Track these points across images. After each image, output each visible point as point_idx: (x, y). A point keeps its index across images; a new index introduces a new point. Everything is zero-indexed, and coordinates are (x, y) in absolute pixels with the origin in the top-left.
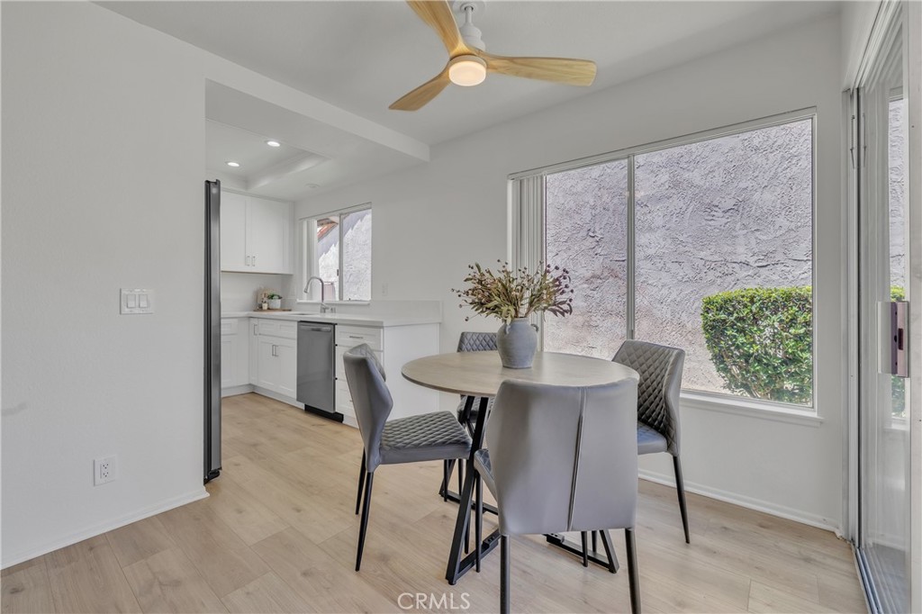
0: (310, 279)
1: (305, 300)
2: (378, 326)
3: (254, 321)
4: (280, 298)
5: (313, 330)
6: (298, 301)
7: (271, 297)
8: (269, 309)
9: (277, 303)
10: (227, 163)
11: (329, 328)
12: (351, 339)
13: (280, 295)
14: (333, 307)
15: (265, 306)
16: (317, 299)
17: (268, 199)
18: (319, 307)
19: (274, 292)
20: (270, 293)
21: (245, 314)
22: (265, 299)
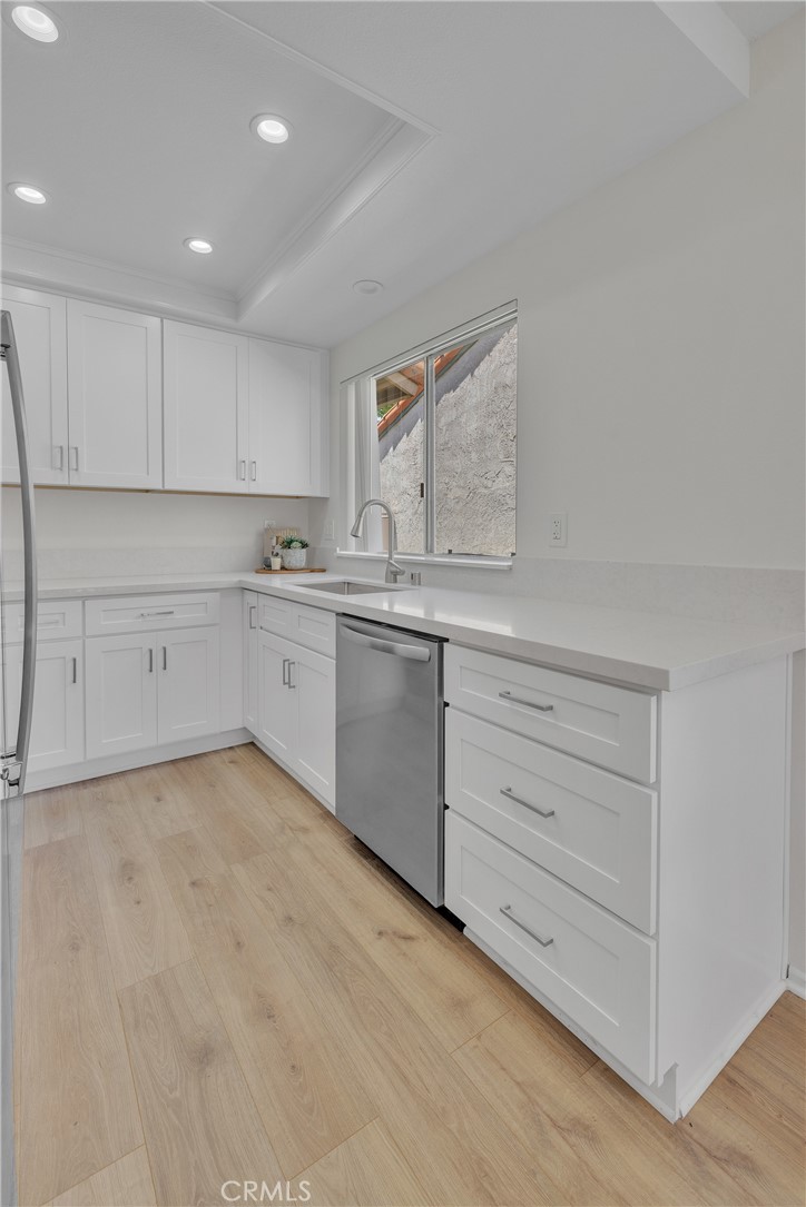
0: (363, 506)
1: (352, 552)
2: (645, 684)
3: (251, 599)
4: (304, 545)
5: (374, 647)
6: (339, 552)
7: (288, 544)
8: (283, 568)
9: (297, 556)
10: (187, 240)
11: (421, 650)
12: (504, 703)
13: (305, 538)
14: (416, 571)
15: (276, 563)
16: (377, 549)
17: (280, 343)
18: (383, 569)
19: (294, 535)
20: (285, 536)
21: (233, 579)
22: (278, 549)
